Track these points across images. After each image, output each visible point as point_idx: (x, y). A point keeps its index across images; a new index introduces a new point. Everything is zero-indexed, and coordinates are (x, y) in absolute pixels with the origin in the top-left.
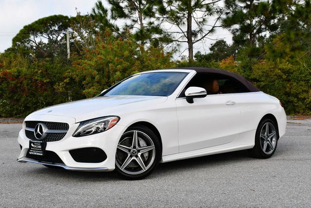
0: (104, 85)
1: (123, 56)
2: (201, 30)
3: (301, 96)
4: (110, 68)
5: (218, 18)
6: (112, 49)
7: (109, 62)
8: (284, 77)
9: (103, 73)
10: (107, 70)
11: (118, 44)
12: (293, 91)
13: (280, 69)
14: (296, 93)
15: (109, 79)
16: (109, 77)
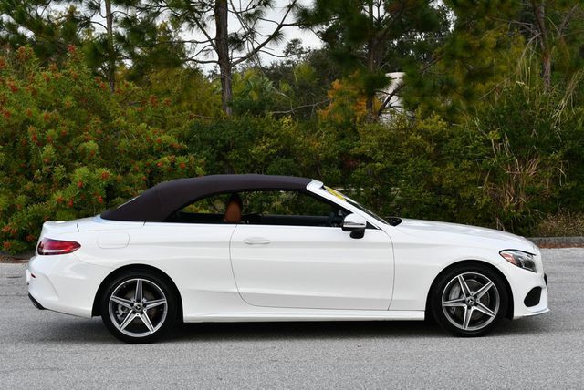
0: (17, 174)
1: (59, 106)
2: (251, 33)
3: (465, 194)
4: (31, 137)
5: (290, 7)
6: (34, 93)
7: (27, 122)
8: (430, 149)
9: (14, 146)
10: (22, 139)
11: (48, 80)
12: (447, 182)
13: (420, 132)
14: (454, 187)
15: (28, 161)
16: (27, 157)
